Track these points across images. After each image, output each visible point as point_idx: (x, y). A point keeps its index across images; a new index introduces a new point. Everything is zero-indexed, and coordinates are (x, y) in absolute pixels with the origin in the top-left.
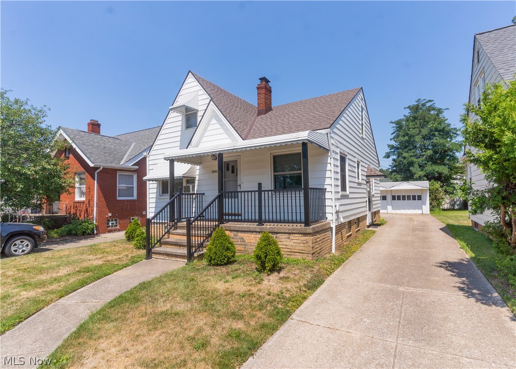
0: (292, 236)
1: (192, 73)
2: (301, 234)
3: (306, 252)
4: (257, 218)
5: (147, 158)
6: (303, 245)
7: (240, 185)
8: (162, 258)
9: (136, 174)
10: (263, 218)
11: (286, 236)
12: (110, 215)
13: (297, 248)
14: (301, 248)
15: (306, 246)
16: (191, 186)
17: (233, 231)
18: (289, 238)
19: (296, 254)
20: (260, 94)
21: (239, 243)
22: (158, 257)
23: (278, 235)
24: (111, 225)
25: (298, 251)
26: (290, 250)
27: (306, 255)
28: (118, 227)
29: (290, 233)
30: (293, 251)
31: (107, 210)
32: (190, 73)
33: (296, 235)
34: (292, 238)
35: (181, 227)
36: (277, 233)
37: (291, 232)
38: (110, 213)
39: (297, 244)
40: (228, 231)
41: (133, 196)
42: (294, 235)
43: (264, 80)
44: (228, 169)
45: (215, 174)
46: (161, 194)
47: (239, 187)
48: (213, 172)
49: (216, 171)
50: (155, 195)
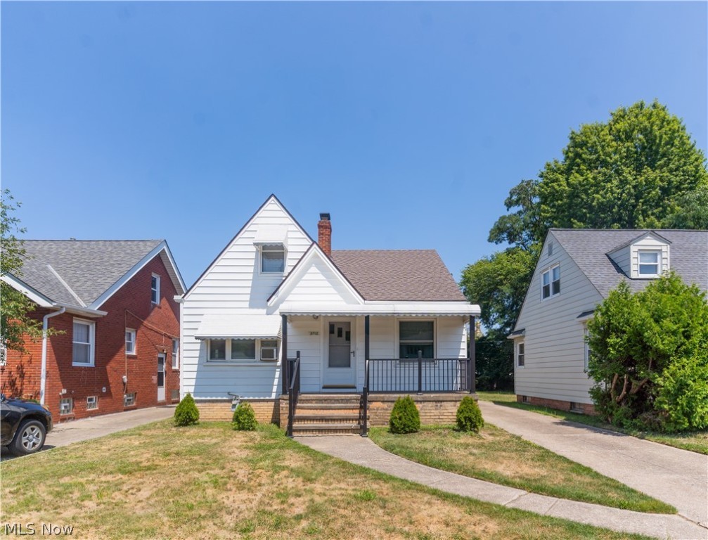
0: (458, 404)
1: (275, 196)
5: (181, 304)
7: (353, 352)
8: (312, 435)
9: (94, 325)
11: (453, 403)
12: (64, 391)
16: (275, 350)
17: (386, 401)
18: (454, 406)
20: (322, 234)
23: (443, 403)
24: (63, 408)
28: (71, 413)
29: (456, 401)
31: (60, 382)
32: (273, 198)
36: (441, 401)
37: (458, 399)
38: (64, 388)
40: (380, 403)
41: (87, 360)
43: (325, 216)
44: (332, 332)
45: (314, 336)
46: (209, 360)
47: (352, 355)
48: (312, 333)
49: (317, 333)
50: (196, 361)
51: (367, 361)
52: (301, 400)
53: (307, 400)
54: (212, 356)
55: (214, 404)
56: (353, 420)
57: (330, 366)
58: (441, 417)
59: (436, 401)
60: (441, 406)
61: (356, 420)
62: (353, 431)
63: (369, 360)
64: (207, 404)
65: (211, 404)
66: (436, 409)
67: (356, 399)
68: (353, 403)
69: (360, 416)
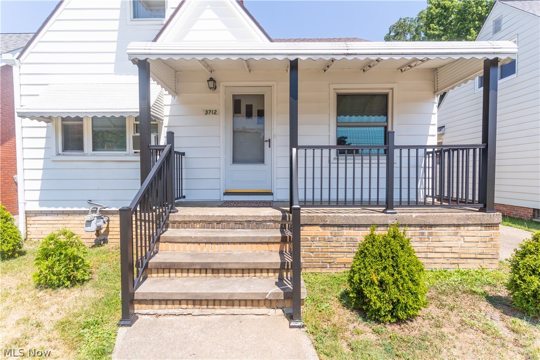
0: (463, 231)
2: (481, 225)
3: (490, 256)
4: (383, 196)
5: (15, 69)
6: (483, 245)
7: (269, 141)
8: (177, 311)
10: (396, 197)
11: (452, 230)
13: (471, 251)
14: (480, 251)
15: (490, 246)
18: (456, 234)
19: (469, 261)
21: (345, 249)
22: (160, 312)
23: (434, 230)
25: (474, 256)
26: (456, 256)
27: (489, 261)
29: (458, 226)
30: (463, 256)
33: (471, 228)
34: (462, 234)
35: (180, 223)
36: (431, 226)
37: (462, 223)
39: (473, 244)
40: (318, 228)
42: (466, 228)
44: (237, 110)
45: (211, 116)
46: (60, 151)
47: (266, 144)
48: (207, 112)
49: (215, 112)
50: (41, 154)
51: (294, 150)
52: (174, 222)
53: (185, 222)
54: (66, 147)
55: (71, 217)
56: (268, 271)
57: (235, 161)
58: (430, 255)
59: (421, 226)
60: (430, 234)
61: (275, 271)
62: (269, 303)
63: (298, 148)
64: (60, 218)
65: (66, 217)
66: (421, 241)
67: (274, 222)
68: (268, 228)
69: (283, 264)
